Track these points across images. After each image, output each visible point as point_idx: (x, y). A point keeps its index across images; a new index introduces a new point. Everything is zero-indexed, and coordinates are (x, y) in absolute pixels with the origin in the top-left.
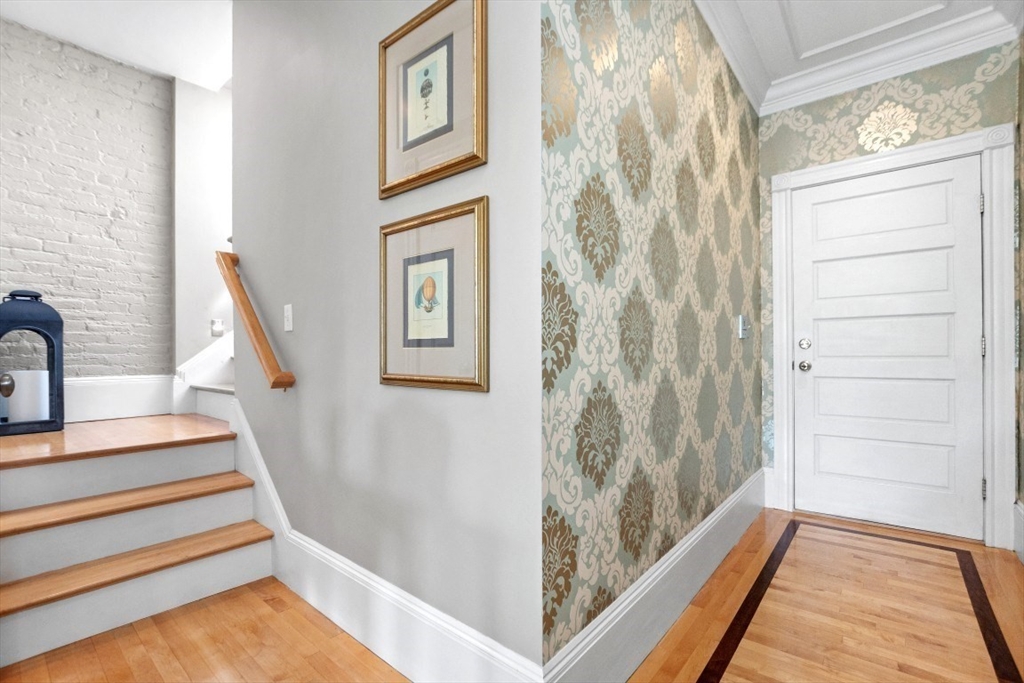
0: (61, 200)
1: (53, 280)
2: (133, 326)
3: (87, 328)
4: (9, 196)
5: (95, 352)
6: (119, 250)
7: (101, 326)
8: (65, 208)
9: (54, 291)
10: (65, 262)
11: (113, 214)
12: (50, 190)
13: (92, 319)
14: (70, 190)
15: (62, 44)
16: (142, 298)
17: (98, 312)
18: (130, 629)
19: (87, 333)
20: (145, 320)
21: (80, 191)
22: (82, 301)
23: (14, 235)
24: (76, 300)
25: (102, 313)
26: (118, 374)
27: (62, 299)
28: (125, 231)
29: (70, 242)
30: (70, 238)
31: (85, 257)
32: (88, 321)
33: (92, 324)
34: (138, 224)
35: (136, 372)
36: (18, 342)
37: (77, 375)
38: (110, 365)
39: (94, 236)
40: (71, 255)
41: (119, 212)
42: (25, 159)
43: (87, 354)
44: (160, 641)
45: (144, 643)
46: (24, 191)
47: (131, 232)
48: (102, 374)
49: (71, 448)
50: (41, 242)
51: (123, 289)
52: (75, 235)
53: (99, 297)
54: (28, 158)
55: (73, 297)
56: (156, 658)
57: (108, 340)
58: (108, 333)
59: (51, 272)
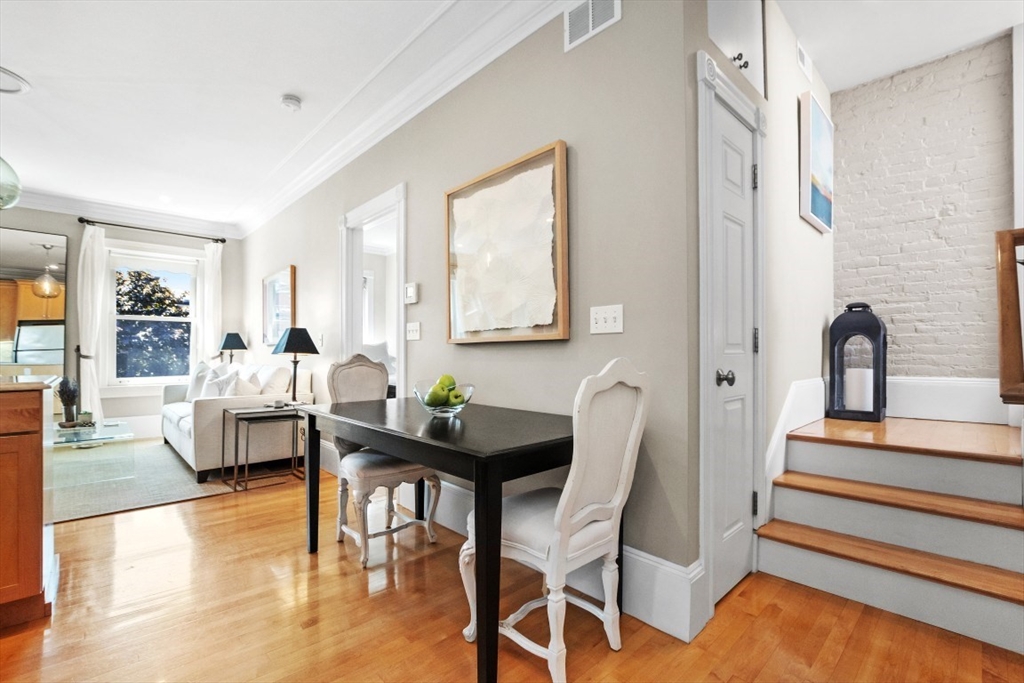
0: (893, 217)
1: (888, 290)
2: (964, 325)
3: (916, 330)
4: (856, 227)
5: (923, 353)
6: (947, 248)
7: (929, 327)
8: (897, 223)
9: (888, 299)
10: (897, 273)
11: (942, 214)
12: (885, 211)
13: (921, 321)
14: (901, 205)
15: (892, 77)
16: (974, 294)
17: (926, 314)
18: (842, 602)
19: (916, 335)
20: (978, 318)
21: (909, 202)
22: (912, 305)
23: (859, 258)
24: (907, 305)
25: (931, 315)
26: (946, 376)
27: (895, 305)
28: (955, 226)
29: (901, 251)
30: (901, 249)
31: (914, 263)
32: (917, 324)
33: (921, 326)
34: (969, 216)
35: (966, 374)
36: (861, 344)
37: (907, 374)
38: (938, 365)
39: (923, 241)
40: (902, 264)
41: (948, 209)
42: (866, 193)
43: (916, 355)
44: (851, 626)
45: (840, 618)
46: (866, 219)
47: (960, 226)
48: (930, 374)
49: (891, 439)
50: (878, 258)
51: (953, 287)
52: (905, 244)
53: (928, 299)
54: (868, 191)
55: (904, 302)
56: (835, 632)
57: (936, 340)
58: (936, 334)
59: (885, 282)
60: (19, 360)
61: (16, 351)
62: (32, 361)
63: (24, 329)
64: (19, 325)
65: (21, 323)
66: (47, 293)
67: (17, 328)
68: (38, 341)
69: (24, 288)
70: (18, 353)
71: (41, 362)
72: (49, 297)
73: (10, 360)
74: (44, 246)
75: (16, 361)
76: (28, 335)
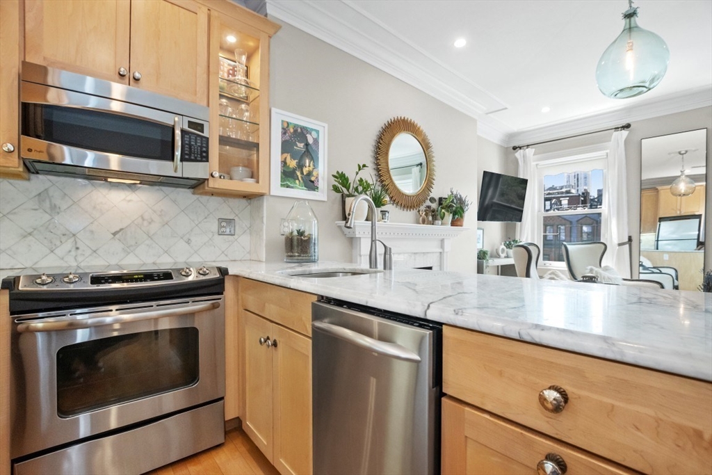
60: (659, 248)
61: (658, 241)
62: (669, 248)
63: (663, 224)
64: (660, 221)
65: (661, 219)
66: (683, 191)
67: (658, 223)
68: (673, 233)
69: (664, 191)
70: (660, 242)
71: (676, 249)
72: (684, 195)
73: (653, 248)
74: (680, 153)
75: (657, 249)
76: (666, 228)
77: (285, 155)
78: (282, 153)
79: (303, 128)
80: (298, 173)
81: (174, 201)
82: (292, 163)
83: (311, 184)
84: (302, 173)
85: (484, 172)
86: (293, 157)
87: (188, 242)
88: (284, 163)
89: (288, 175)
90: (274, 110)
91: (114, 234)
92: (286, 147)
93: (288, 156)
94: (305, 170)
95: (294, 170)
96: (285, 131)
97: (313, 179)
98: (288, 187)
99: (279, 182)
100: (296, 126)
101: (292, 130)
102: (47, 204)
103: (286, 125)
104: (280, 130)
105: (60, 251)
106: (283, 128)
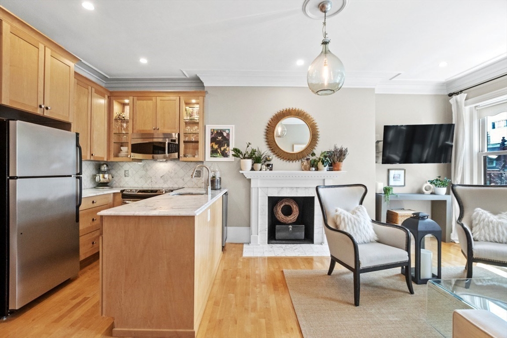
77: (212, 143)
78: (211, 143)
79: (220, 130)
80: (219, 150)
81: (179, 165)
82: (216, 147)
83: (224, 154)
84: (221, 150)
85: (385, 126)
86: (216, 144)
87: (183, 180)
88: (212, 147)
89: (214, 152)
90: (207, 126)
91: (161, 177)
92: (213, 140)
93: (214, 144)
94: (222, 149)
95: (217, 149)
96: (212, 133)
97: (226, 152)
98: (214, 157)
99: (210, 155)
100: (217, 130)
101: (215, 132)
102: (145, 168)
103: (212, 131)
104: (210, 133)
105: (148, 182)
106: (211, 132)
